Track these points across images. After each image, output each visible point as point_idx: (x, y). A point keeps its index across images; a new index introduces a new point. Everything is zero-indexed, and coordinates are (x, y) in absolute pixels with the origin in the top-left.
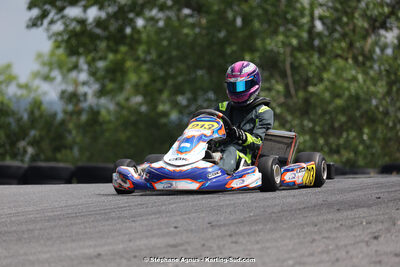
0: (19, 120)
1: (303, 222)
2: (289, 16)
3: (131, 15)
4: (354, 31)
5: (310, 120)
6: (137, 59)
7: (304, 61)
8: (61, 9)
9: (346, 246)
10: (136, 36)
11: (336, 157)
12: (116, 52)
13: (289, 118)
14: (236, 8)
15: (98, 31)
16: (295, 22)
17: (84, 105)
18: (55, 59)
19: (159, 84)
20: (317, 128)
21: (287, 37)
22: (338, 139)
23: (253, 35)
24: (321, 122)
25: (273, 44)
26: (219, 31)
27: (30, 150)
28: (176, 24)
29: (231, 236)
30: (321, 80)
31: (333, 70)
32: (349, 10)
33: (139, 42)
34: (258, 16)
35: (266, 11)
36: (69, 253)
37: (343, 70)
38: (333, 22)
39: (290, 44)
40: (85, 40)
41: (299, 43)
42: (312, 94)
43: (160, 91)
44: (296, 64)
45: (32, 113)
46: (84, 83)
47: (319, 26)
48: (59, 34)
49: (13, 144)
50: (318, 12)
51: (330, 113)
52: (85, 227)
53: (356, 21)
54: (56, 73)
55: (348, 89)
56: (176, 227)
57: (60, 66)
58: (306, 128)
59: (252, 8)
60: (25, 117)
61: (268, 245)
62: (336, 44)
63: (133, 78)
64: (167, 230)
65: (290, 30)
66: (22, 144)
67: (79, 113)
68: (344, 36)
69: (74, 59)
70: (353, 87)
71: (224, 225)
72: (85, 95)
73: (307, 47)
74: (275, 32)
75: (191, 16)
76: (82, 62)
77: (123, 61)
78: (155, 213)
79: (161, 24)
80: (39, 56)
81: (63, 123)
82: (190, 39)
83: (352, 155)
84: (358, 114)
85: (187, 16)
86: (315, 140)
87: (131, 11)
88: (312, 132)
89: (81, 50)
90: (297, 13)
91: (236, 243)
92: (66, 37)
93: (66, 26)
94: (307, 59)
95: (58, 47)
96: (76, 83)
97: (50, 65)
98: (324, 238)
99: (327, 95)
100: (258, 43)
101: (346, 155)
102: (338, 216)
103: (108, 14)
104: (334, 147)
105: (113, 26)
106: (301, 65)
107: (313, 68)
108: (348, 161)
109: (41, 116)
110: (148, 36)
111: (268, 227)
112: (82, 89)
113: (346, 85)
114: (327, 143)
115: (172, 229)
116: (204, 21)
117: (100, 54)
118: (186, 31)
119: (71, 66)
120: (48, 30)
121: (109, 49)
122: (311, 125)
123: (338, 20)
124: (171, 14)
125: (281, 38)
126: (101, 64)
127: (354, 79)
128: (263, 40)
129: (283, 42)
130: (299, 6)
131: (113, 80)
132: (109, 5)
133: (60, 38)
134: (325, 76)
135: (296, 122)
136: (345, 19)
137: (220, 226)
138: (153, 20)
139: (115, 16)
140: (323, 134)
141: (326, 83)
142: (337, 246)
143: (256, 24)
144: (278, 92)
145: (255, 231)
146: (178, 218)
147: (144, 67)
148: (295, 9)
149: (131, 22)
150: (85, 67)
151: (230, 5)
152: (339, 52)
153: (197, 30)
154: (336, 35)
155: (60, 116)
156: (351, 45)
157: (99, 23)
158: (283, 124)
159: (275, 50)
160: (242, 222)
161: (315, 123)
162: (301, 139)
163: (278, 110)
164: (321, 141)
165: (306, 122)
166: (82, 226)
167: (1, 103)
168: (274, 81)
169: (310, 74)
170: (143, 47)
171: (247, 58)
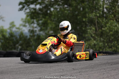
1: (101, 68)
2: (96, 7)
3: (49, 7)
4: (116, 12)
5: (103, 38)
6: (51, 20)
7: (101, 21)
8: (28, 5)
9: (113, 75)
10: (51, 13)
11: (111, 49)
12: (45, 18)
13: (97, 37)
14: (80, 5)
15: (40, 12)
16: (98, 9)
17: (36, 34)
18: (27, 20)
20: (105, 41)
21: (96, 13)
22: (111, 44)
23: (86, 13)
24: (106, 39)
25: (92, 16)
26: (76, 12)
27: (20, 47)
28: (63, 10)
29: (79, 72)
30: (106, 26)
31: (109, 23)
32: (114, 6)
33: (52, 15)
34: (87, 7)
35: (89, 6)
36: (31, 77)
37: (113, 23)
38: (109, 9)
39: (97, 16)
40: (36, 14)
41: (99, 15)
42: (103, 30)
44: (99, 21)
45: (20, 36)
46: (36, 27)
47: (105, 10)
49: (15, 45)
50: (105, 6)
51: (109, 36)
52: (36, 70)
53: (116, 9)
54: (27, 24)
55: (114, 29)
57: (29, 22)
58: (102, 41)
59: (85, 5)
60: (18, 37)
61: (90, 75)
62: (110, 16)
63: (50, 26)
64: (60, 71)
65: (96, 11)
66: (17, 45)
67: (34, 36)
68: (113, 13)
69: (32, 20)
70: (116, 28)
71: (77, 69)
72: (36, 31)
73: (102, 16)
74: (92, 12)
75: (67, 7)
76: (35, 21)
77: (47, 21)
78: (57, 66)
79: (58, 10)
80: (22, 19)
81: (29, 39)
82: (67, 14)
83: (115, 48)
84: (117, 36)
86: (104, 44)
87: (49, 6)
88: (103, 41)
89: (35, 17)
90: (99, 7)
91: (81, 74)
92: (30, 13)
93: (30, 10)
94: (102, 20)
95: (28, 16)
96: (33, 27)
98: (107, 73)
99: (108, 31)
100: (87, 15)
101: (114, 48)
102: (111, 66)
103: (43, 7)
104: (110, 46)
105: (44, 10)
106: (100, 22)
107: (104, 23)
108: (114, 50)
109: (23, 37)
110: (55, 13)
111: (90, 70)
112: (35, 29)
113: (113, 28)
114: (108, 45)
115: (62, 70)
116: (71, 9)
117: (40, 19)
118: (66, 12)
119: (31, 22)
120: (25, 11)
121: (43, 17)
122: (103, 40)
123: (111, 8)
124: (61, 7)
125: (94, 14)
126: (40, 22)
127: (116, 26)
128: (89, 15)
129: (95, 15)
130: (99, 4)
131: (44, 26)
132: (43, 4)
133: (28, 14)
134: (107, 25)
135: (99, 39)
136: (113, 8)
137: (76, 70)
138: (56, 9)
139: (45, 7)
140: (107, 42)
141: (108, 27)
142: (111, 75)
143: (87, 10)
144: (93, 30)
145: (87, 71)
146: (64, 67)
147: (54, 22)
148: (98, 5)
149: (50, 9)
151: (79, 4)
152: (111, 18)
153: (69, 12)
154: (111, 13)
155: (29, 37)
156: (115, 16)
157: (40, 9)
158: (95, 39)
159: (92, 17)
160: (83, 68)
161: (104, 39)
162: (100, 44)
163: (93, 35)
164: (106, 44)
165: (101, 39)
166: (35, 69)
167: (11, 33)
168: (92, 27)
169: (103, 24)
170: (53, 17)
171: (84, 20)
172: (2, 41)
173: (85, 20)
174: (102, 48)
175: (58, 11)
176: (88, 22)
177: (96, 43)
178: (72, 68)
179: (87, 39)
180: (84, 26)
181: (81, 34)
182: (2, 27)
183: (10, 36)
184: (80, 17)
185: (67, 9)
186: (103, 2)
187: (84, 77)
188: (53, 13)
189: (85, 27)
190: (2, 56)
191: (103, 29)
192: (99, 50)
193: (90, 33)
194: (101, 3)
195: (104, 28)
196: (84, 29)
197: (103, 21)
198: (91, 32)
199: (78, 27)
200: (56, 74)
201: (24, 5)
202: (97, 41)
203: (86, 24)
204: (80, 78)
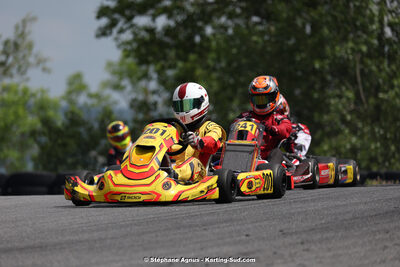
0: (90, 129)
1: (374, 229)
2: (358, 23)
3: (200, 24)
5: (381, 127)
6: (207, 67)
7: (374, 68)
8: (130, 19)
10: (205, 44)
12: (185, 60)
13: (360, 125)
14: (304, 15)
15: (167, 40)
16: (364, 29)
17: (155, 114)
18: (125, 68)
19: (229, 92)
20: (388, 136)
21: (356, 43)
23: (322, 43)
24: (393, 129)
25: (343, 51)
26: (289, 39)
27: (101, 160)
28: (246, 32)
30: (392, 87)
33: (208, 49)
34: (327, 23)
35: (335, 18)
39: (360, 51)
40: (155, 48)
41: (369, 49)
42: (382, 100)
43: (231, 99)
44: (366, 70)
45: (102, 122)
46: (154, 92)
48: (128, 43)
49: (85, 152)
50: (386, 19)
52: (157, 236)
54: (126, 82)
56: (247, 235)
57: (130, 75)
58: (378, 135)
59: (321, 15)
60: (96, 126)
61: (340, 252)
64: (238, 239)
65: (359, 37)
66: (93, 153)
69: (144, 68)
71: (296, 233)
72: (155, 104)
73: (377, 54)
74: (345, 39)
75: (260, 23)
76: (152, 70)
77: (193, 69)
78: (226, 222)
79: (230, 31)
80: (110, 65)
82: (259, 47)
85: (257, 24)
86: (387, 147)
87: (199, 19)
88: (384, 138)
89: (150, 58)
91: (308, 250)
92: (135, 45)
93: (135, 34)
94: (378, 67)
95: (127, 56)
96: (146, 91)
97: (121, 74)
98: (396, 244)
100: (328, 49)
103: (176, 22)
105: (182, 35)
106: (371, 71)
107: (383, 74)
110: (218, 44)
111: (340, 234)
112: (153, 98)
114: (398, 149)
115: (244, 237)
116: (273, 29)
117: (169, 62)
118: (255, 38)
119: (140, 74)
120: (116, 39)
121: (179, 57)
122: (382, 132)
124: (240, 22)
125: (350, 44)
128: (333, 48)
129: (353, 49)
130: (368, 12)
132: (178, 14)
133: (129, 47)
134: (396, 82)
135: (367, 129)
137: (291, 234)
138: (224, 28)
139: (184, 24)
140: (395, 141)
141: (397, 89)
143: (326, 31)
144: (348, 99)
145: (327, 239)
146: (250, 226)
147: (215, 75)
148: (364, 16)
149: (200, 31)
150: (155, 76)
151: (298, 12)
153: (266, 38)
157: (168, 31)
158: (354, 131)
159: (346, 56)
160: (313, 229)
161: (386, 130)
162: (373, 147)
163: (349, 117)
164: (393, 148)
165: (377, 130)
166: (154, 235)
167: (72, 113)
168: (344, 88)
169: (381, 81)
170: (213, 55)
171: (317, 65)
172: (44, 139)
173: (322, 67)
174: (380, 160)
175: (229, 36)
176: (332, 74)
177: (359, 144)
178: (278, 228)
179: (328, 129)
180: (317, 86)
181: (305, 112)
182: (43, 91)
183: (67, 122)
184: (304, 55)
185: (260, 28)
186: (379, 4)
187: (318, 260)
188: (214, 44)
189: (322, 89)
190: (44, 189)
191: (381, 95)
192: (368, 168)
193: (338, 111)
194: (375, 9)
195: (386, 92)
196: (316, 95)
197: (380, 70)
198: (340, 107)
199: (297, 92)
200: (226, 249)
201: (116, 16)
202: (361, 137)
203: (323, 80)
204: (306, 263)
